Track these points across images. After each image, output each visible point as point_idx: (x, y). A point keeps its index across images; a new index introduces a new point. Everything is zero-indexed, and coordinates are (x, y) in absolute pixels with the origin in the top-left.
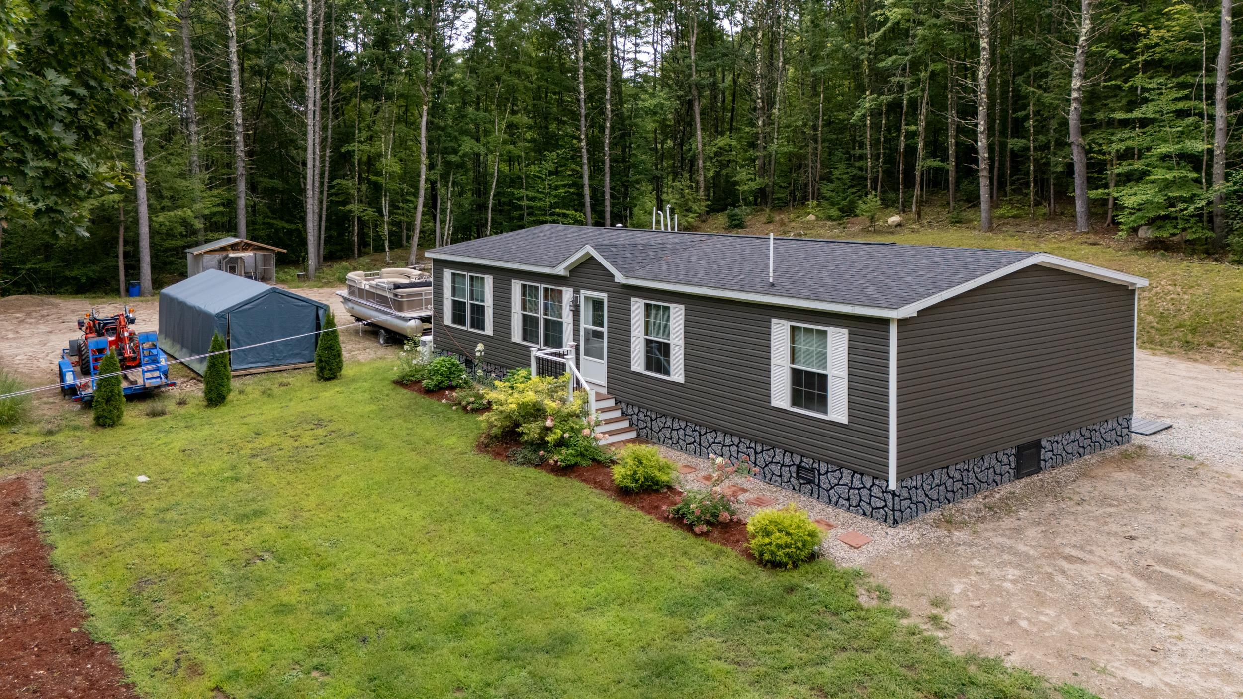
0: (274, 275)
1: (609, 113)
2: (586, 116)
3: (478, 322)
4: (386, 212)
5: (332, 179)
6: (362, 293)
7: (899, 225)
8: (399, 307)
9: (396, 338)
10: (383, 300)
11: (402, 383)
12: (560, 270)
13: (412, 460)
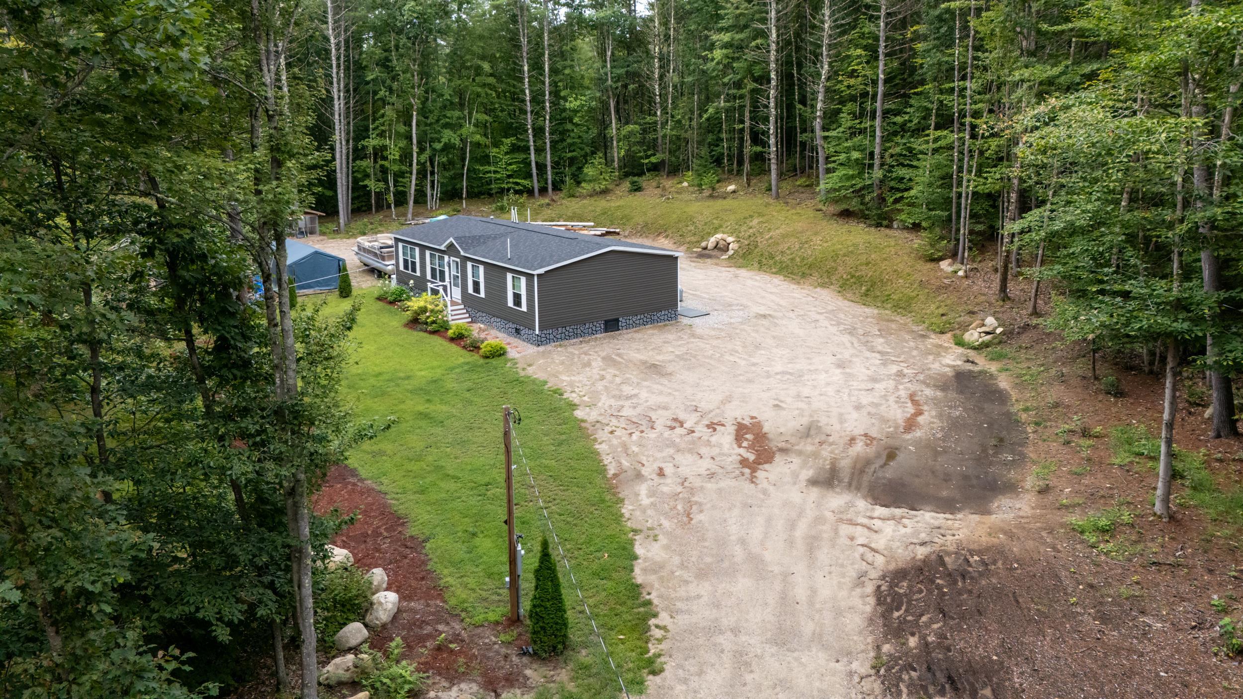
0: (318, 229)
1: (548, 109)
2: (532, 112)
3: (414, 270)
4: (391, 184)
5: (354, 160)
6: (365, 250)
7: (734, 192)
8: (383, 259)
9: (380, 274)
10: (375, 255)
11: (379, 299)
12: (442, 248)
13: (376, 330)
